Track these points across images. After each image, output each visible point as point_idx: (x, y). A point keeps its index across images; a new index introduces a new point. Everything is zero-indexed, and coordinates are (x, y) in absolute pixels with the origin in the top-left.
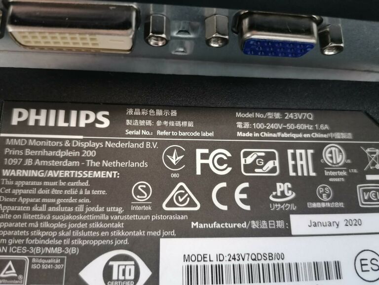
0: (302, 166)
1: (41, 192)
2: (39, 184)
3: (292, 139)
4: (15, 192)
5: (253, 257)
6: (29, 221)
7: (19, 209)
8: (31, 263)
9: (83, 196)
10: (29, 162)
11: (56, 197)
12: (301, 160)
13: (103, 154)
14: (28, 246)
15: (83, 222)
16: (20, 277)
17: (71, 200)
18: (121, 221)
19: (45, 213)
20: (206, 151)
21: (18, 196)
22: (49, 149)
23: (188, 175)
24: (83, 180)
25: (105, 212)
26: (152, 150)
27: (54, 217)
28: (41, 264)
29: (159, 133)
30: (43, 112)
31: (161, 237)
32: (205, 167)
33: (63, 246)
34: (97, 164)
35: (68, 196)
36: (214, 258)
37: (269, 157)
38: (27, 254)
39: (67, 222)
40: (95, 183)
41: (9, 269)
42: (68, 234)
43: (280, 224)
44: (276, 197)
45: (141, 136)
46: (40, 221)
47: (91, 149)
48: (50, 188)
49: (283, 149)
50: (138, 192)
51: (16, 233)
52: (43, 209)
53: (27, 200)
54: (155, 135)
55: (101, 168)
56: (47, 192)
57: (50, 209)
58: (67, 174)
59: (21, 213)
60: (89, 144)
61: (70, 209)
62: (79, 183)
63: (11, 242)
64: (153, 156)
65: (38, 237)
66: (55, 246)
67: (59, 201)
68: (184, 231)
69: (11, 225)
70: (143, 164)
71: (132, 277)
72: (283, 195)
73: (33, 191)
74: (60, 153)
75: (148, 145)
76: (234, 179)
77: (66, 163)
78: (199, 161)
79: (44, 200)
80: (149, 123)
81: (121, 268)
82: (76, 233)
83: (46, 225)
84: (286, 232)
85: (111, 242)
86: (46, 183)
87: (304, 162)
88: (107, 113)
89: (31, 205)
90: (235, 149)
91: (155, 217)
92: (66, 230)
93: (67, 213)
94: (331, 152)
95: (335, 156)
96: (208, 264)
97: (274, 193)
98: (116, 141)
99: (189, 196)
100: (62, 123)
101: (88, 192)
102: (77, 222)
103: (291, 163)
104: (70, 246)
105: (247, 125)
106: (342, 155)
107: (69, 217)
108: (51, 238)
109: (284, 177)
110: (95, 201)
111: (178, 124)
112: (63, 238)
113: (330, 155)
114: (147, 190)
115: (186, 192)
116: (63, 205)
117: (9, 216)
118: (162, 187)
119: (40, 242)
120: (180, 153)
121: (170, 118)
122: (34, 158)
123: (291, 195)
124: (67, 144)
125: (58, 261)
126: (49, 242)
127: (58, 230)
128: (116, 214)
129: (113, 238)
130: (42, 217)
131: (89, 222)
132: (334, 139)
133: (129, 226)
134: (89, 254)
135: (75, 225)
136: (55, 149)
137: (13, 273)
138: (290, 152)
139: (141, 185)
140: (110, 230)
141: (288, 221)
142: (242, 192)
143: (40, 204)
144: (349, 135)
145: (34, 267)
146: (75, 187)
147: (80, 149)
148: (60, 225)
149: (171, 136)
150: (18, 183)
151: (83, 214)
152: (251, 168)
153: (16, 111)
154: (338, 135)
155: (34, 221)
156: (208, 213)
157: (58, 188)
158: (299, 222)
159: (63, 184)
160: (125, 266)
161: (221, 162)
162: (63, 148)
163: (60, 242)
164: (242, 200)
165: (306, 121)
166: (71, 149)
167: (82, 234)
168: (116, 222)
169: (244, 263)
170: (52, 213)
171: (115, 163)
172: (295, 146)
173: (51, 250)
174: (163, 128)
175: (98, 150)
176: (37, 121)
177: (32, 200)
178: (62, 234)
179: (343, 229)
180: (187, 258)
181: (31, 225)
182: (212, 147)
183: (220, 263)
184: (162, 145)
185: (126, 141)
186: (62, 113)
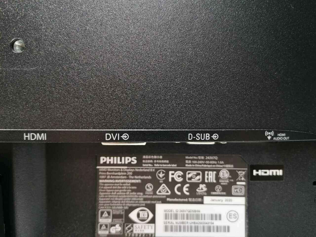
0: (211, 178)
1: (114, 187)
2: (113, 185)
3: (208, 167)
4: (105, 188)
5: (189, 211)
6: (111, 198)
7: (107, 193)
8: (113, 212)
9: (128, 189)
10: (108, 177)
11: (119, 189)
12: (211, 175)
13: (135, 174)
14: (111, 206)
15: (129, 198)
16: (109, 216)
17: (125, 190)
18: (142, 198)
19: (116, 195)
20: (173, 172)
21: (106, 189)
22: (115, 172)
23: (166, 181)
24: (128, 183)
25: (136, 195)
26: (153, 172)
27: (119, 196)
28: (116, 212)
29: (155, 165)
30: (112, 158)
31: (156, 203)
32: (173, 179)
33: (123, 206)
34: (133, 177)
35: (123, 189)
36: (175, 211)
37: (198, 174)
38: (111, 209)
39: (124, 198)
40: (132, 184)
41: (105, 214)
42: (124, 202)
43: (200, 200)
44: (199, 190)
45: (148, 166)
46: (114, 198)
47: (131, 172)
48: (117, 186)
49: (203, 171)
50: (148, 188)
51: (107, 202)
52: (115, 193)
53: (109, 191)
54: (154, 166)
55: (134, 179)
56: (116, 187)
57: (118, 193)
58: (122, 181)
59: (108, 195)
60: (129, 170)
61: (124, 193)
62: (127, 184)
63: (105, 205)
64: (153, 174)
65: (114, 203)
66: (120, 206)
67: (120, 191)
68: (164, 201)
69: (105, 199)
70: (150, 177)
71: (147, 216)
72: (202, 189)
73: (111, 187)
74: (119, 174)
75: (151, 170)
76: (184, 183)
77: (122, 177)
78: (170, 176)
79: (115, 190)
80: (151, 161)
81: (143, 213)
82: (127, 202)
83: (117, 199)
84: (202, 203)
85: (138, 205)
86: (115, 184)
87: (211, 177)
88: (135, 158)
89: (111, 192)
90: (184, 171)
91: (154, 197)
92: (123, 201)
93: (123, 195)
94: (223, 173)
95: (225, 174)
96: (173, 213)
97: (198, 188)
98: (139, 169)
99: (166, 189)
100: (119, 162)
101: (130, 188)
102: (127, 198)
103: (206, 177)
104: (125, 206)
105: (190, 162)
106: (228, 173)
107: (124, 196)
108: (119, 203)
109: (203, 182)
110: (133, 191)
111: (163, 161)
112: (123, 203)
113: (223, 174)
114: (151, 187)
115: (165, 188)
116: (122, 192)
117: (103, 196)
118: (157, 185)
119: (115, 205)
120: (163, 173)
121: (159, 159)
122: (110, 175)
123: (205, 189)
124: (122, 170)
125: (122, 211)
126: (118, 205)
127: (121, 201)
128: (140, 195)
129: (140, 204)
130: (115, 196)
131: (131, 198)
132: (225, 167)
133: (145, 199)
134: (132, 209)
135: (126, 199)
136: (118, 172)
137: (107, 215)
138: (206, 172)
139: (149, 185)
140: (138, 201)
141: (203, 198)
142: (187, 187)
143: (114, 192)
144: (232, 166)
145: (114, 213)
146: (125, 186)
147: (126, 172)
148: (121, 199)
149: (160, 167)
150: (106, 185)
151: (129, 195)
152: (190, 179)
153: (102, 158)
154: (227, 166)
155: (112, 198)
156: (174, 195)
157: (119, 186)
158: (207, 199)
159: (121, 185)
160: (144, 212)
161: (179, 176)
162: (120, 172)
163: (121, 205)
164: (187, 191)
165: (214, 160)
166: (123, 172)
167: (129, 202)
168: (140, 198)
169: (185, 213)
170: (118, 195)
171: (140, 177)
172: (209, 170)
173: (119, 208)
174: (157, 163)
175: (133, 172)
176: (110, 162)
177: (111, 190)
178: (122, 202)
179: (224, 202)
180: (165, 211)
181: (112, 199)
182: (176, 170)
183: (177, 213)
184: (157, 170)
185: (143, 169)
186: (119, 158)
